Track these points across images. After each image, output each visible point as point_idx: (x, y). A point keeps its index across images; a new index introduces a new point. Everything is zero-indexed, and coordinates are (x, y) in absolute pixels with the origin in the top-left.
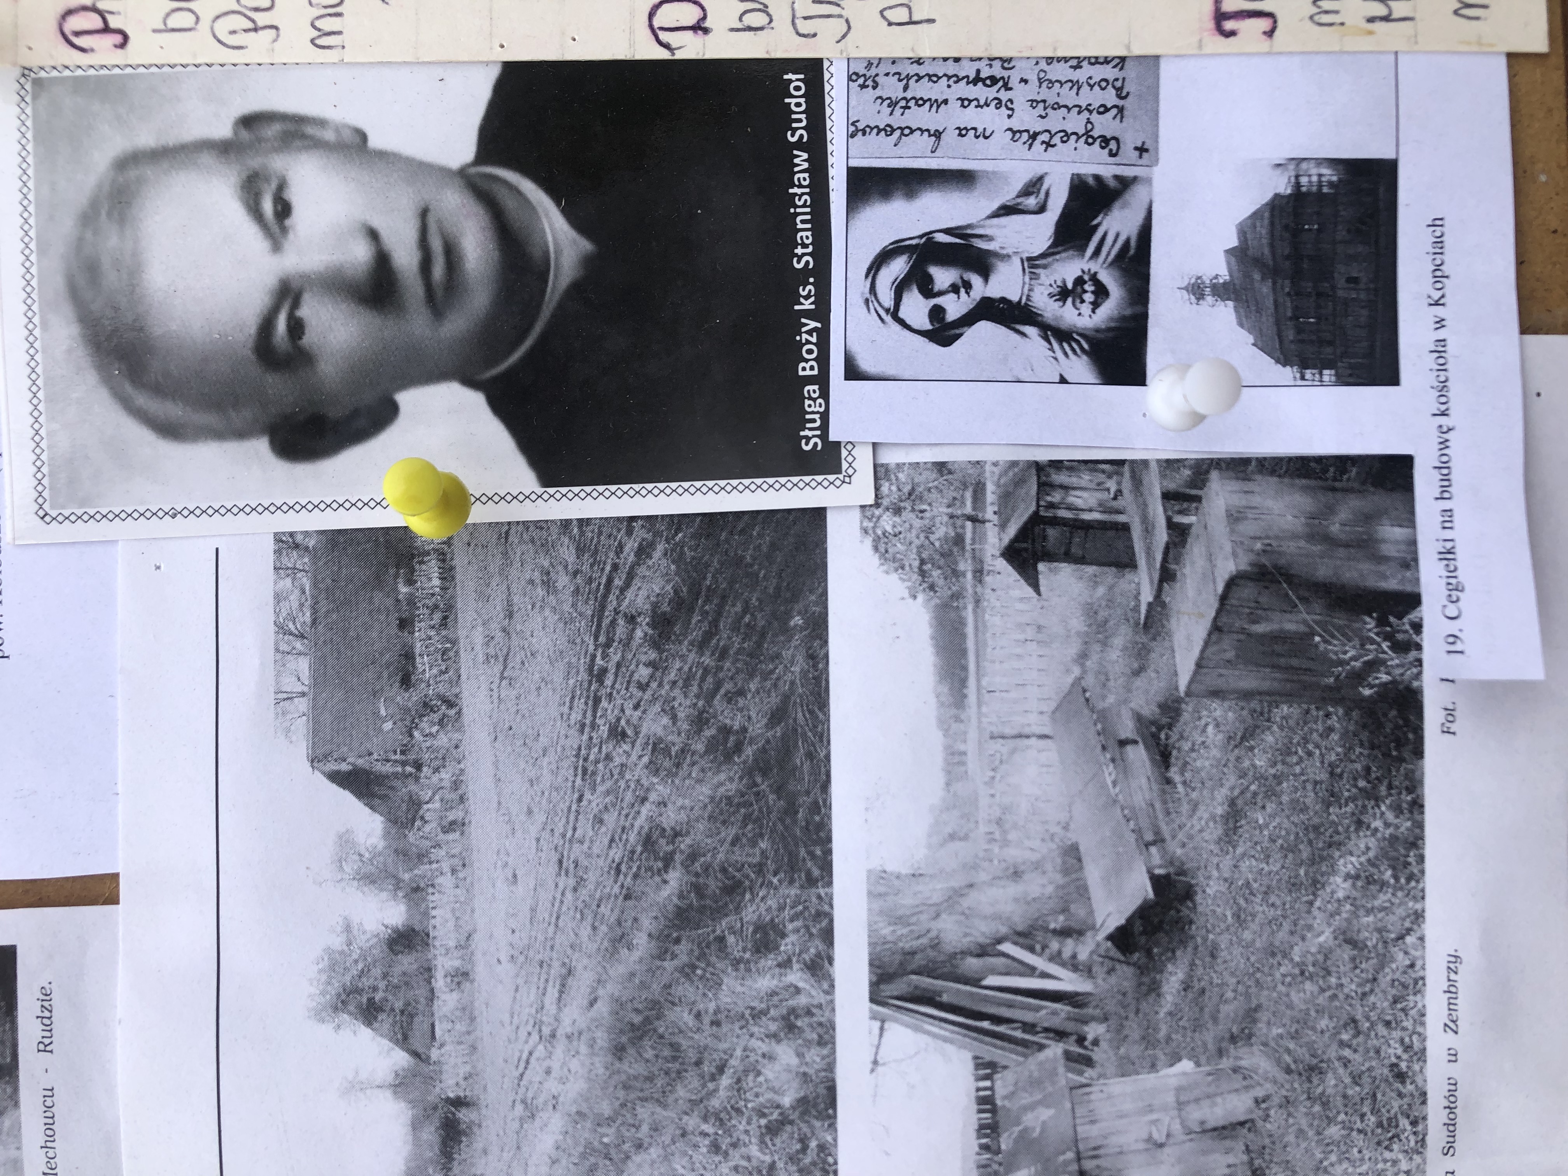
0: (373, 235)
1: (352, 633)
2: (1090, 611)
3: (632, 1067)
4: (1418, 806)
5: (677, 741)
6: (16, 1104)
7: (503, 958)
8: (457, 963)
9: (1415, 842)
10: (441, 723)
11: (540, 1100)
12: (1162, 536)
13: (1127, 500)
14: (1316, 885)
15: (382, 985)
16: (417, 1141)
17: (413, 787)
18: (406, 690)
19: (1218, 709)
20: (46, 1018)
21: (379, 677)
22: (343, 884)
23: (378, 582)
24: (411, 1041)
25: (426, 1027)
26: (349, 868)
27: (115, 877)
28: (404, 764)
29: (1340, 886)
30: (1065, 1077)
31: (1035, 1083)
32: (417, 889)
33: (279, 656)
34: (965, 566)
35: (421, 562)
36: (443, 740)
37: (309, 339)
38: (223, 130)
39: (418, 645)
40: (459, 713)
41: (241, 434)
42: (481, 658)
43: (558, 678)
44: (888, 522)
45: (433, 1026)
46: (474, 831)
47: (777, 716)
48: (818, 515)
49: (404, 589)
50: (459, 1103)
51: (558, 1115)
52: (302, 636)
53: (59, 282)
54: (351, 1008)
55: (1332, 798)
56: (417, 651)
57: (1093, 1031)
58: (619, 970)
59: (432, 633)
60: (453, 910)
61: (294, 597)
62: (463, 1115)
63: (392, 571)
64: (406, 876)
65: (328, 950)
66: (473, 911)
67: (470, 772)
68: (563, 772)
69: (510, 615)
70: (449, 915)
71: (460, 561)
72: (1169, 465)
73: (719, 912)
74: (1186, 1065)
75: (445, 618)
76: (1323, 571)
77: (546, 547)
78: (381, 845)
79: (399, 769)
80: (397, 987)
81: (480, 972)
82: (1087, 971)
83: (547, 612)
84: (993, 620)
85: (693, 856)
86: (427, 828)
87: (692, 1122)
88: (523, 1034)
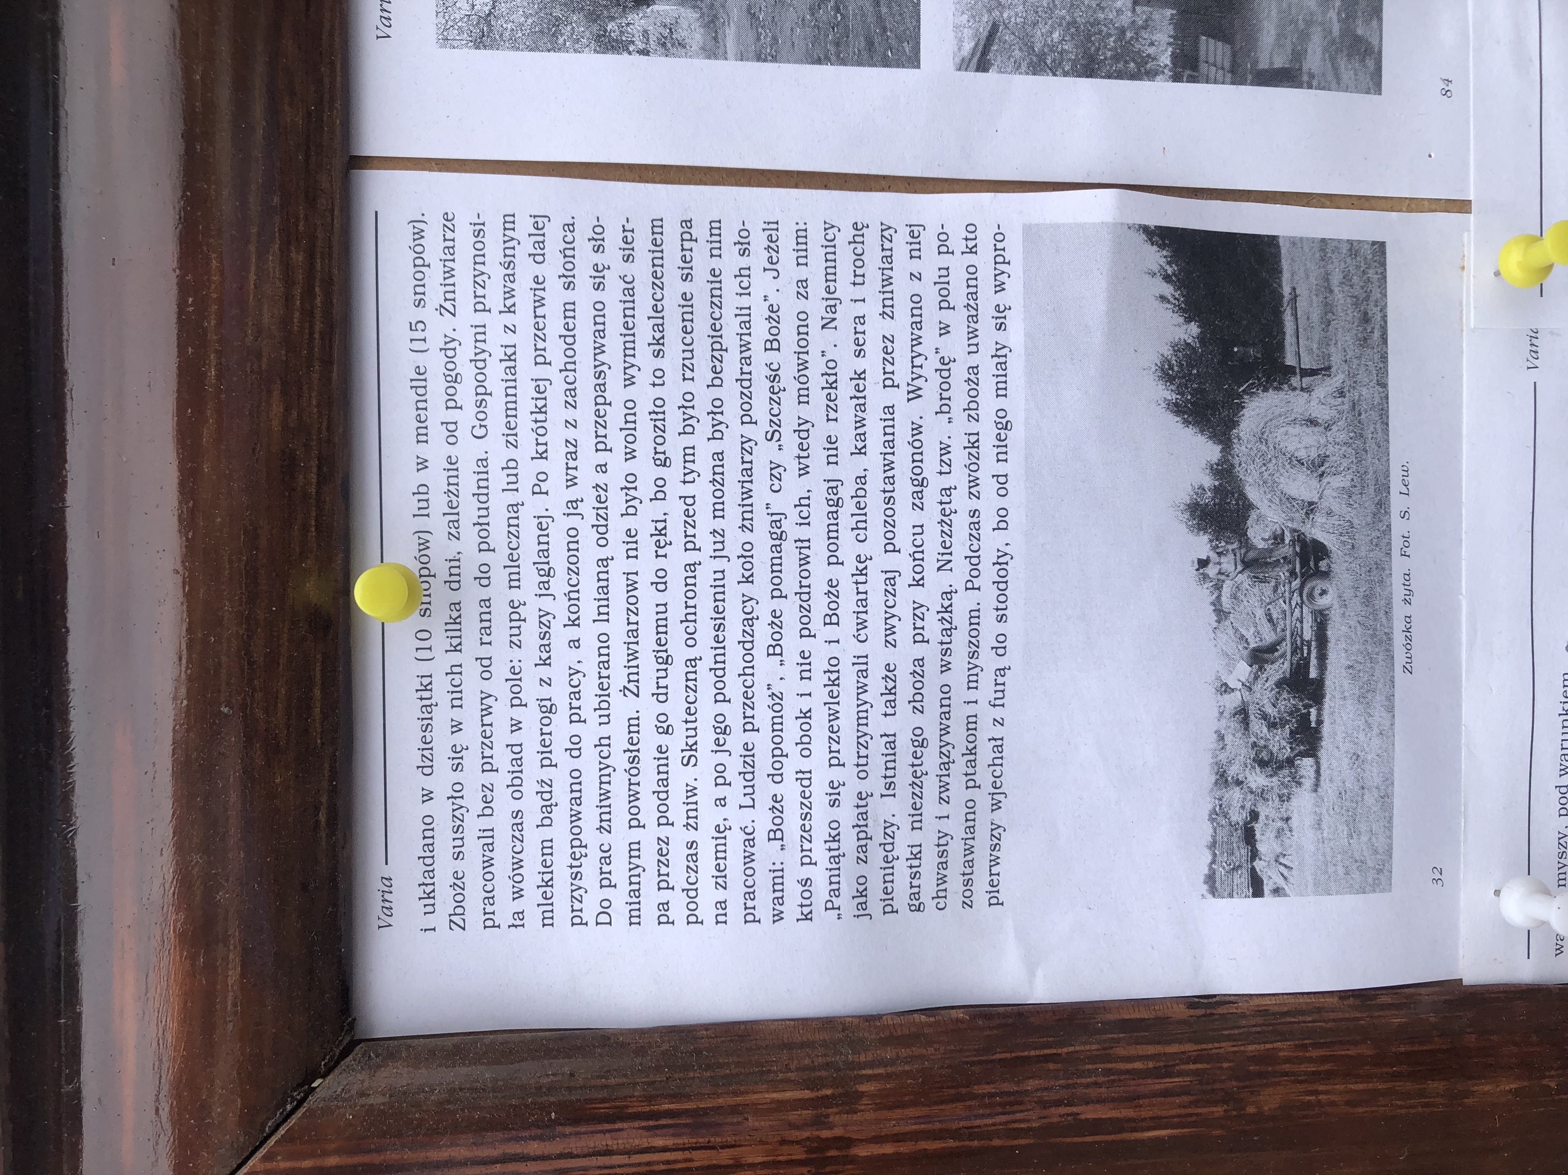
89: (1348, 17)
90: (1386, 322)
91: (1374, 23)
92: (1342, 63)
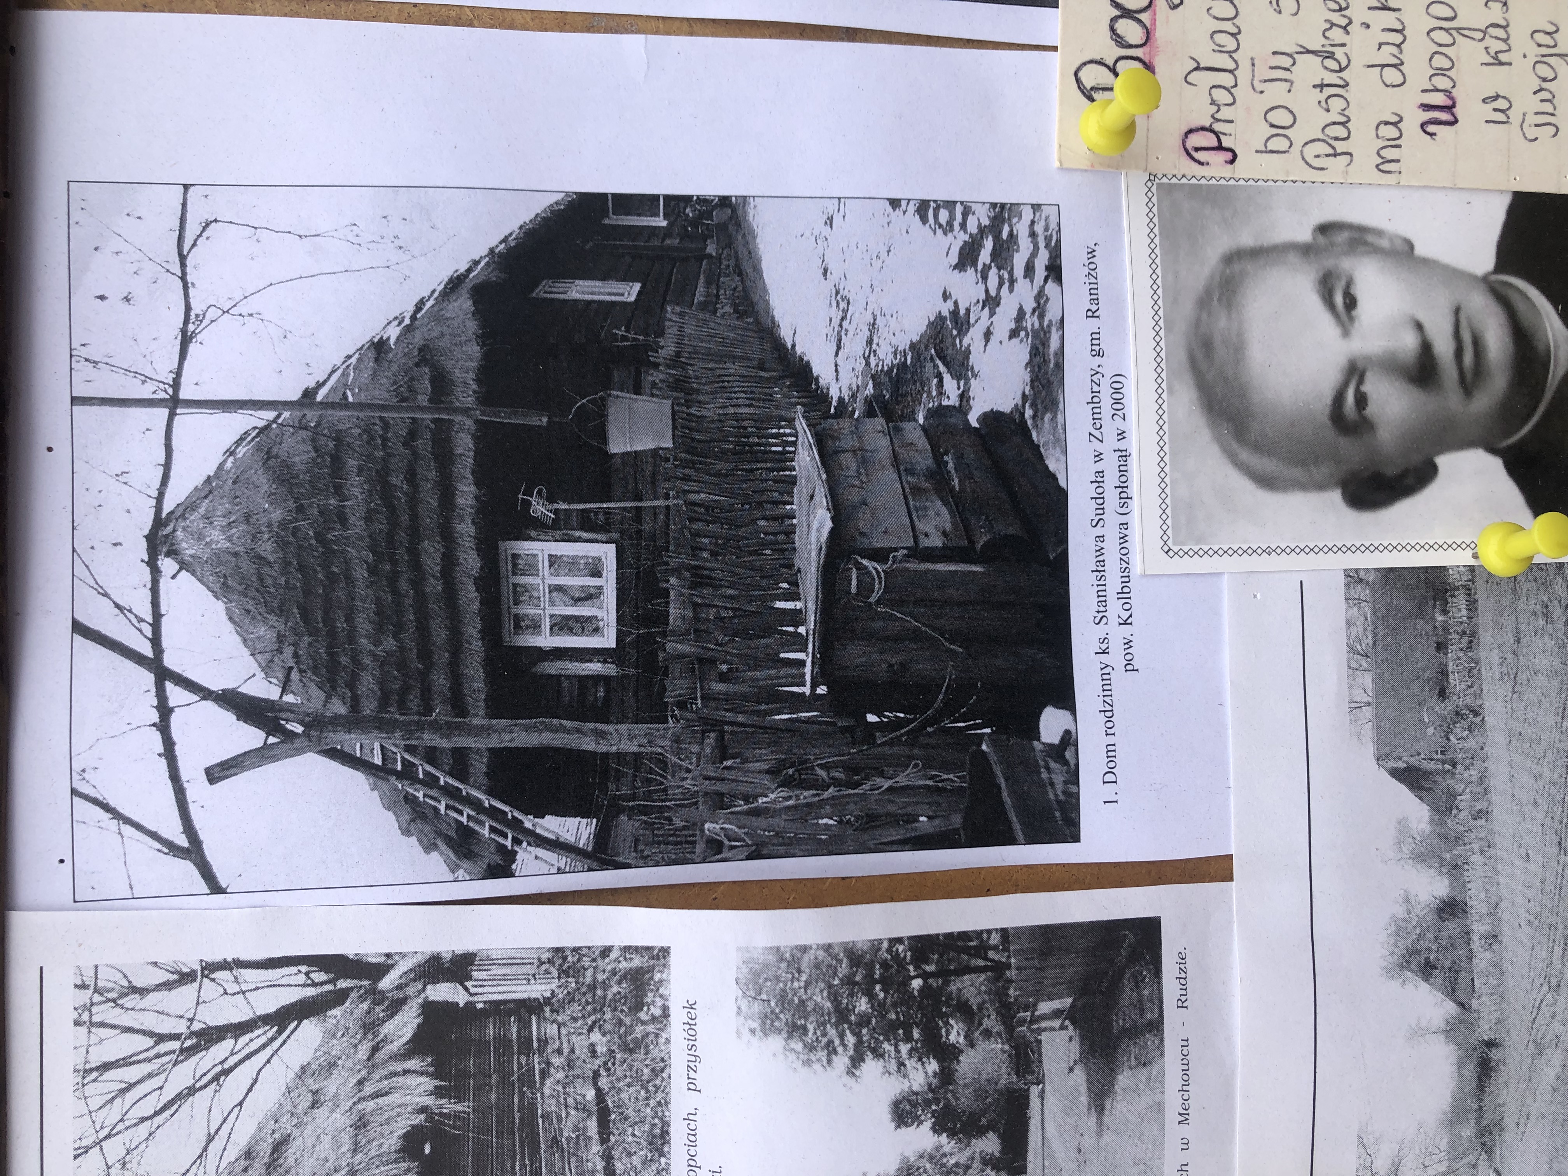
0: (1419, 326)
1: (1402, 654)
6: (1162, 1054)
7: (1523, 923)
8: (1489, 927)
10: (1470, 729)
11: (1547, 1039)
15: (1434, 947)
16: (1460, 1076)
17: (1450, 781)
18: (1443, 701)
20: (1182, 980)
21: (1423, 690)
22: (1402, 862)
23: (1420, 611)
24: (1458, 993)
25: (1468, 981)
26: (1406, 849)
27: (1230, 857)
28: (1444, 762)
32: (1456, 866)
33: (1351, 672)
35: (1453, 596)
36: (1472, 743)
37: (1371, 410)
38: (1304, 235)
39: (1451, 664)
40: (1483, 720)
41: (1321, 486)
45: (1473, 980)
46: (1494, 817)
49: (1440, 618)
50: (1491, 1044)
52: (1367, 656)
53: (1182, 355)
54: (1413, 966)
56: (1450, 669)
59: (1461, 654)
60: (1484, 883)
61: (1360, 623)
62: (1495, 1055)
63: (1431, 603)
64: (1448, 856)
65: (1394, 918)
66: (1498, 884)
69: (1518, 641)
70: (1481, 889)
75: (1471, 642)
77: (1546, 585)
78: (1428, 829)
79: (1440, 767)
80: (1446, 948)
81: (1506, 935)
83: (1546, 638)
86: (1461, 816)
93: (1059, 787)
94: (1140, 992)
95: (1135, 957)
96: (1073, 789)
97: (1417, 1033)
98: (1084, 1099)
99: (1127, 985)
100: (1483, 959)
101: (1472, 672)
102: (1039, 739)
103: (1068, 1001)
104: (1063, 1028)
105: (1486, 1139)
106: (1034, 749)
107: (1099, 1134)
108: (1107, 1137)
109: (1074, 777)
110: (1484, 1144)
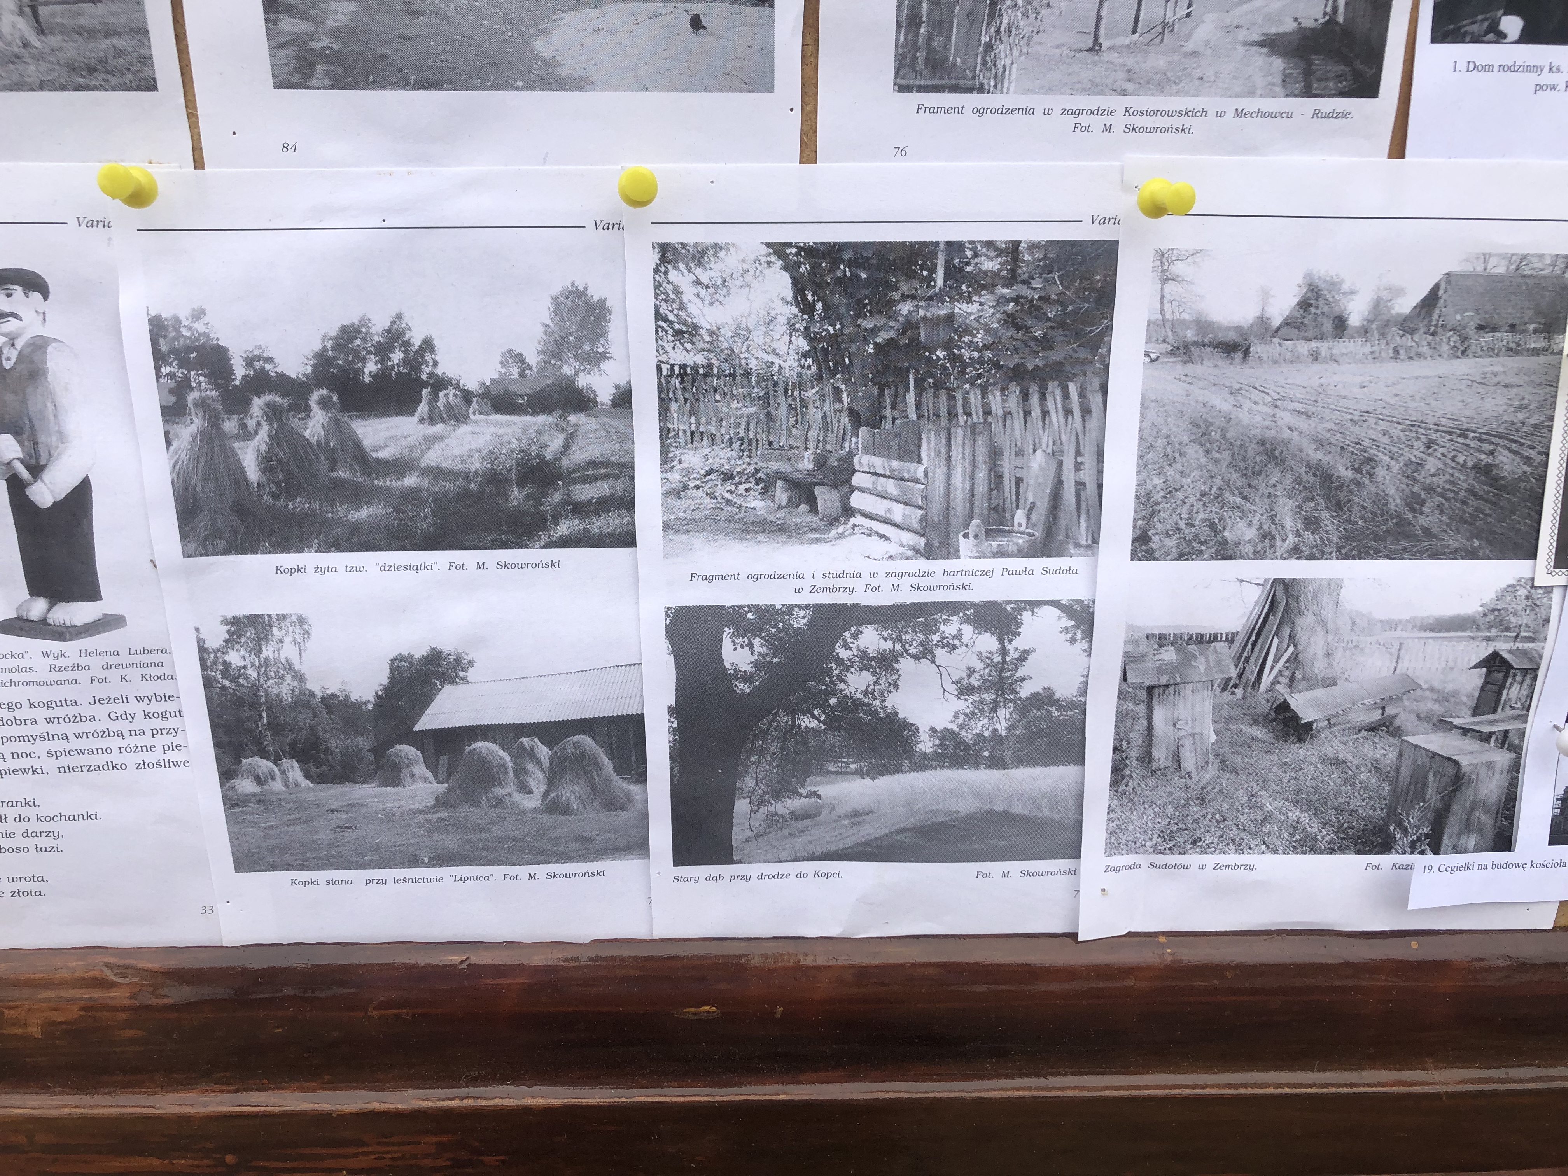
1: (1513, 297)
2: (1455, 694)
3: (1252, 449)
4: (1332, 851)
5: (1420, 477)
6: (1288, 96)
7: (1322, 380)
8: (1323, 354)
9: (1313, 850)
10: (1455, 347)
11: (1240, 398)
12: (1486, 729)
13: (1509, 712)
14: (1296, 803)
15: (1318, 312)
16: (1229, 328)
17: (1422, 330)
18: (1476, 328)
19: (1392, 756)
20: (1332, 114)
21: (1486, 312)
22: (1377, 290)
23: (1538, 312)
24: (1286, 327)
25: (1292, 336)
26: (1385, 294)
27: (1403, 157)
28: (1436, 326)
29: (1294, 814)
30: (1219, 678)
31: (1219, 663)
32: (1366, 332)
33: (1509, 256)
34: (1494, 632)
35: (1545, 338)
36: (1445, 348)
39: (1500, 335)
40: (1458, 357)
42: (1486, 369)
43: (1467, 412)
44: (1523, 592)
45: (1292, 340)
46: (1392, 365)
47: (1427, 531)
48: (1532, 555)
49: (1532, 327)
50: (1247, 353)
51: (1231, 407)
52: (1517, 269)
54: (1309, 294)
55: (1339, 810)
56: (1496, 334)
57: (1239, 692)
58: (1305, 443)
59: (1505, 343)
60: (1352, 352)
61: (1539, 265)
62: (1239, 355)
63: (1543, 321)
64: (1374, 326)
65: (1342, 282)
66: (1349, 363)
67: (1423, 362)
68: (1414, 414)
69: (1506, 386)
70: (1349, 350)
71: (1542, 359)
72: (1522, 734)
73: (1327, 497)
74: (1213, 738)
75: (1512, 350)
76: (1456, 808)
77: (1541, 407)
78: (1394, 312)
79: (1434, 323)
80: (1315, 320)
81: (1316, 367)
82: (1270, 690)
83: (1505, 407)
84: (1462, 646)
85: (1358, 484)
86: (1398, 338)
87: (1218, 481)
88: (1279, 390)
89: (326, 56)
90: (92, 90)
91: (327, 82)
92: (291, 51)
93: (1469, 28)
94: (1333, 79)
95: (1357, 75)
96: (1468, 39)
97: (1266, 295)
98: (1273, 30)
99: (1340, 68)
100: (1303, 348)
101: (1492, 352)
102: (1504, 14)
103: (1341, 19)
104: (1325, 14)
105: (1182, 350)
106: (1499, 9)
107: (1246, 44)
108: (1241, 49)
109: (1476, 39)
110: (1178, 348)
